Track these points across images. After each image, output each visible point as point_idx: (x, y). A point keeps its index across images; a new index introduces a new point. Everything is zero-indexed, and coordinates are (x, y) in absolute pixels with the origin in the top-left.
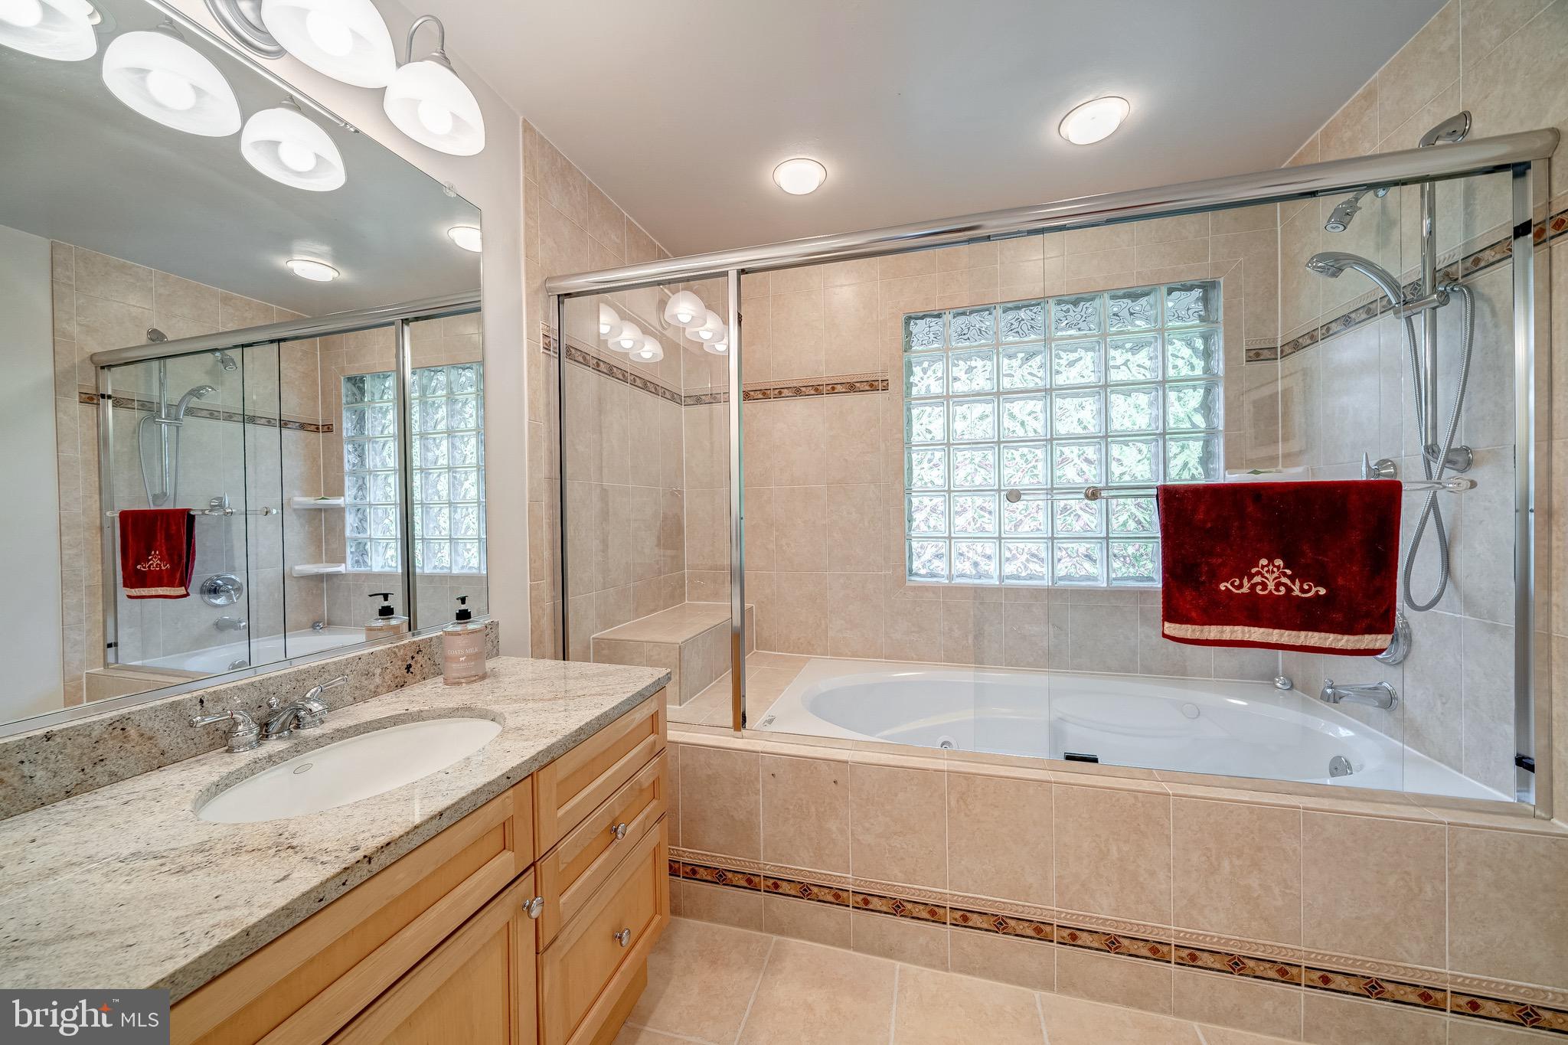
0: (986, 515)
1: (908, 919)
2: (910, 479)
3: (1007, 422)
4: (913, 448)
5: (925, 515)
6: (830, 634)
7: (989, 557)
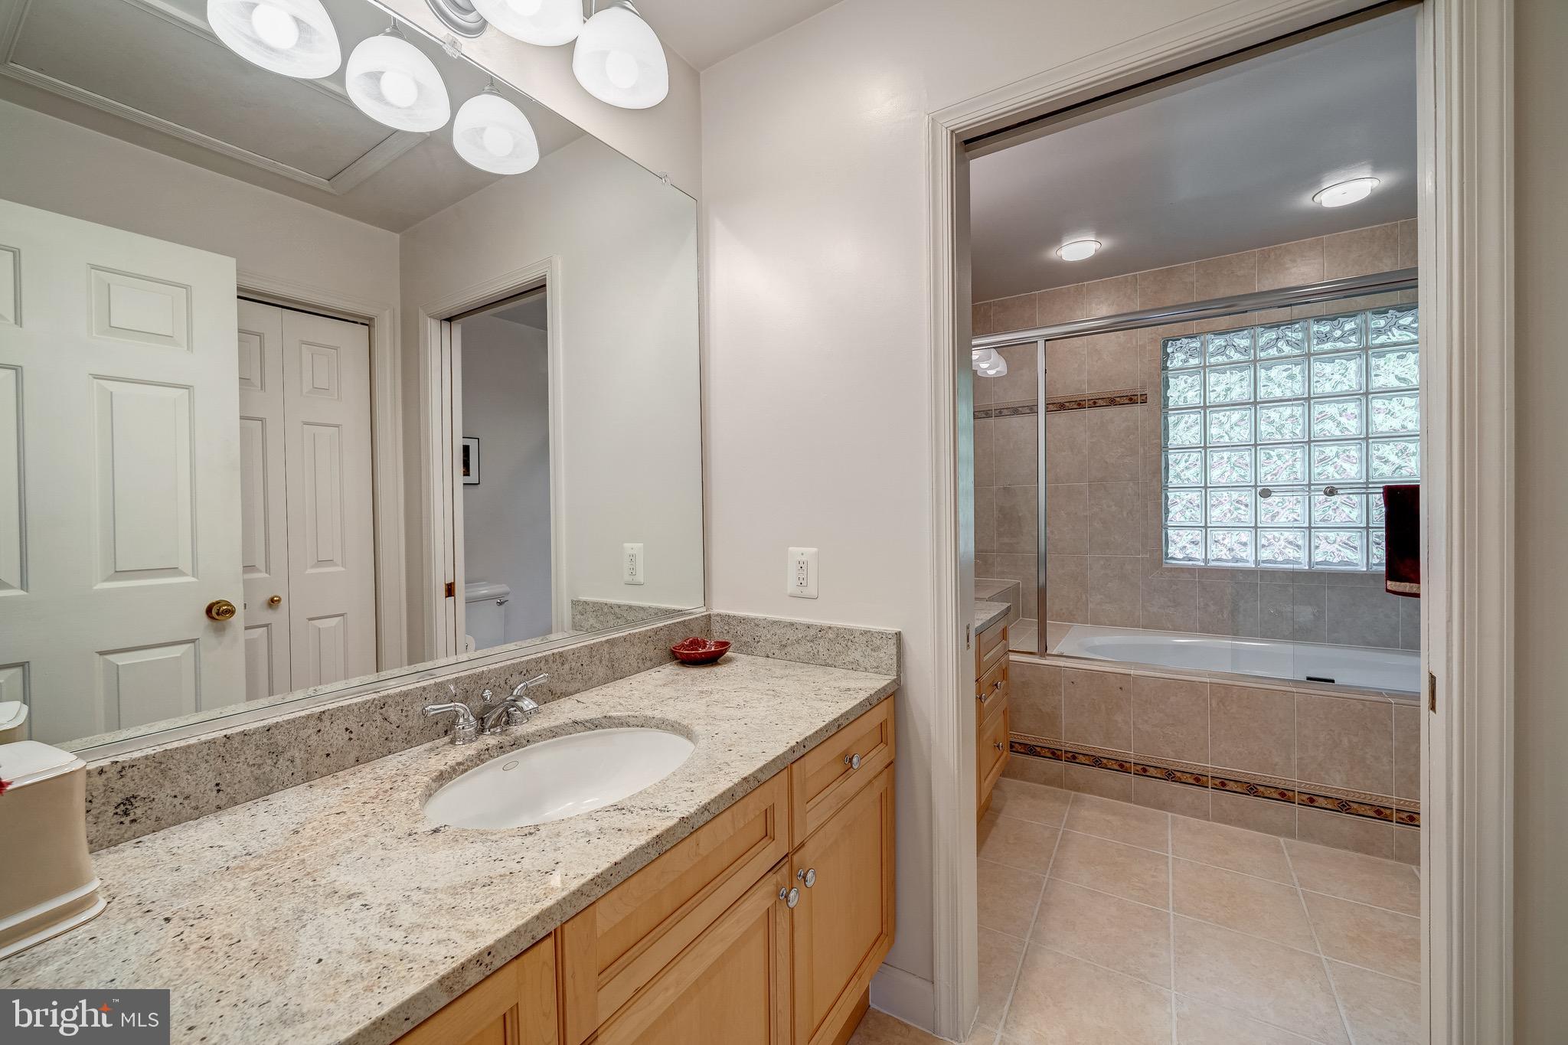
0: (1243, 507)
1: (1178, 784)
2: (1167, 478)
3: (1263, 427)
4: (1170, 451)
5: (1181, 507)
6: (1091, 606)
7: (1245, 544)
